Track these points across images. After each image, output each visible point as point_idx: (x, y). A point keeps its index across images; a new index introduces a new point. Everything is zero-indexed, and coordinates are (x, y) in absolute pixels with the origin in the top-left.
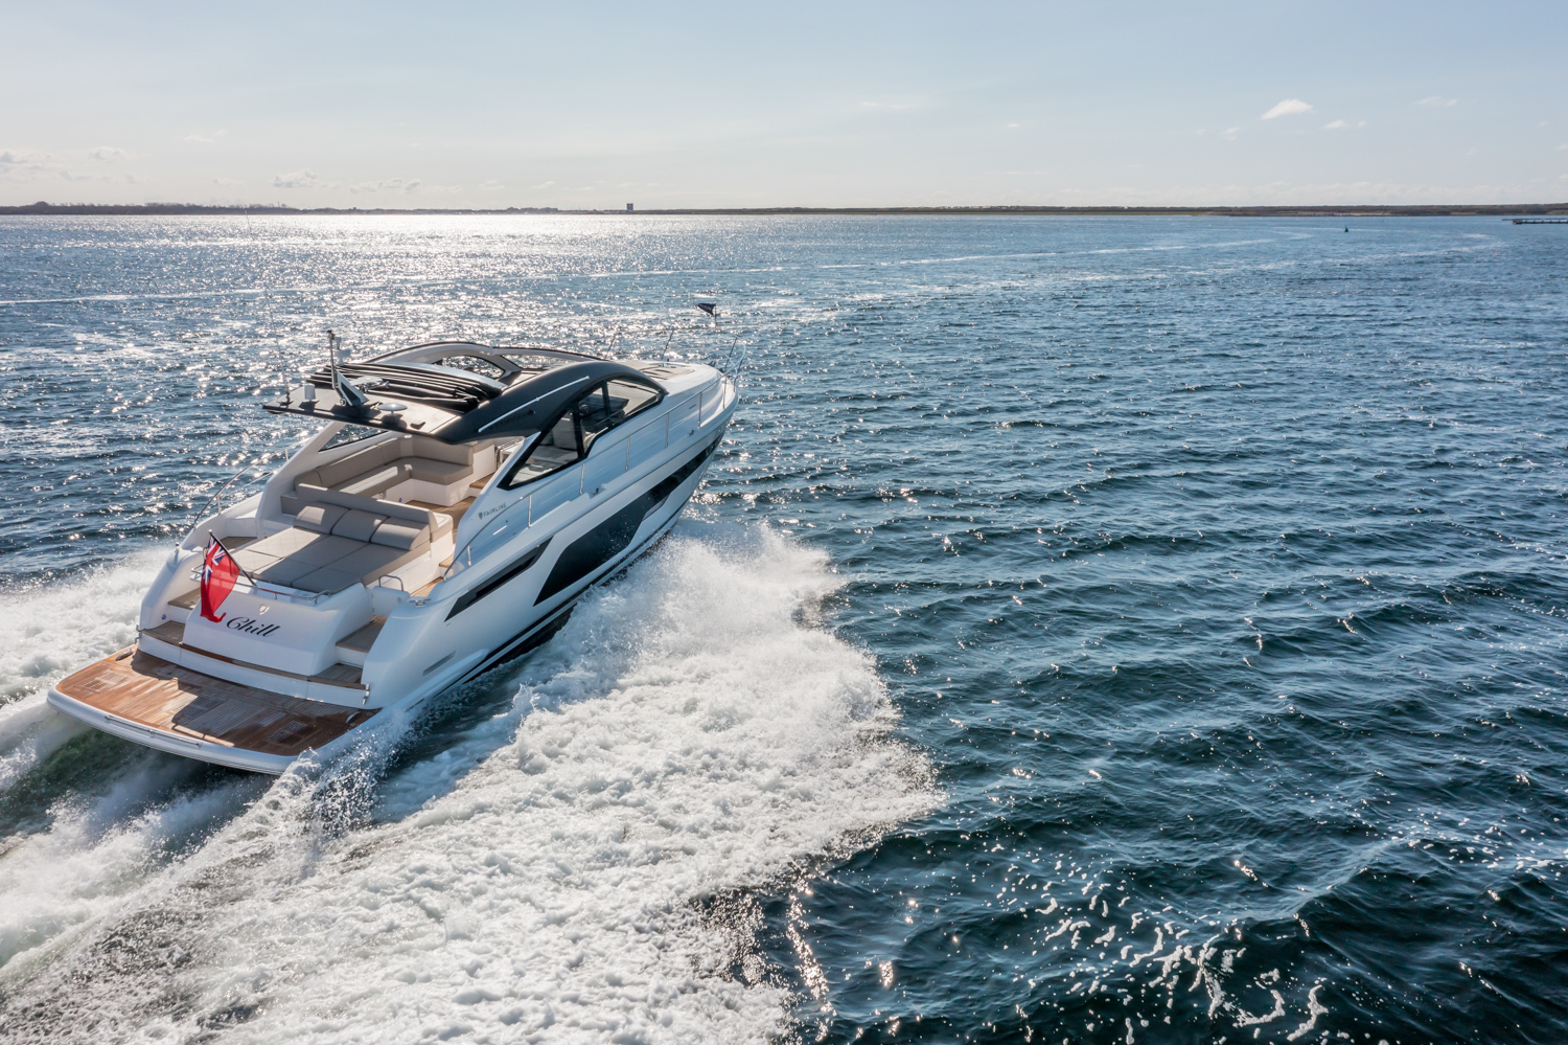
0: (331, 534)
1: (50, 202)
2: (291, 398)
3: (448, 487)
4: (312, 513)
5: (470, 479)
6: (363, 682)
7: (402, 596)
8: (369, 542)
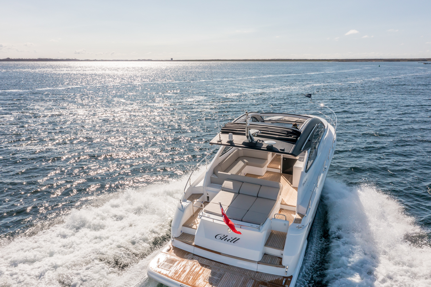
0: (239, 193)
1: (11, 58)
2: (221, 139)
3: (263, 169)
4: (228, 184)
5: (267, 164)
6: (284, 263)
7: (286, 223)
8: (257, 197)
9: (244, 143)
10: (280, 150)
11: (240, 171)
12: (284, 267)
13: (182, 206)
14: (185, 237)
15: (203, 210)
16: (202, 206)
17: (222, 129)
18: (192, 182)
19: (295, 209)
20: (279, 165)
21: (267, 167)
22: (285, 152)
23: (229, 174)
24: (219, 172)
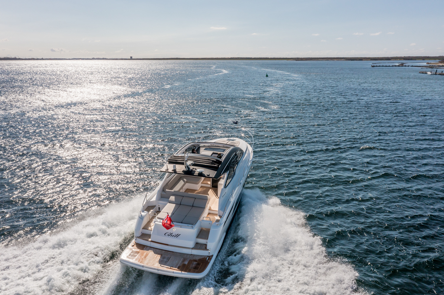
0: (180, 204)
2: (168, 168)
3: (198, 185)
4: (172, 198)
5: (201, 181)
6: (208, 248)
7: (210, 222)
8: (193, 206)
9: (183, 171)
10: (207, 175)
11: (182, 188)
12: (208, 250)
13: (142, 215)
14: (145, 236)
15: (156, 217)
16: (155, 214)
17: (169, 160)
18: (148, 198)
19: (217, 213)
20: (209, 181)
21: (202, 183)
22: (210, 176)
23: (173, 191)
24: (167, 190)
